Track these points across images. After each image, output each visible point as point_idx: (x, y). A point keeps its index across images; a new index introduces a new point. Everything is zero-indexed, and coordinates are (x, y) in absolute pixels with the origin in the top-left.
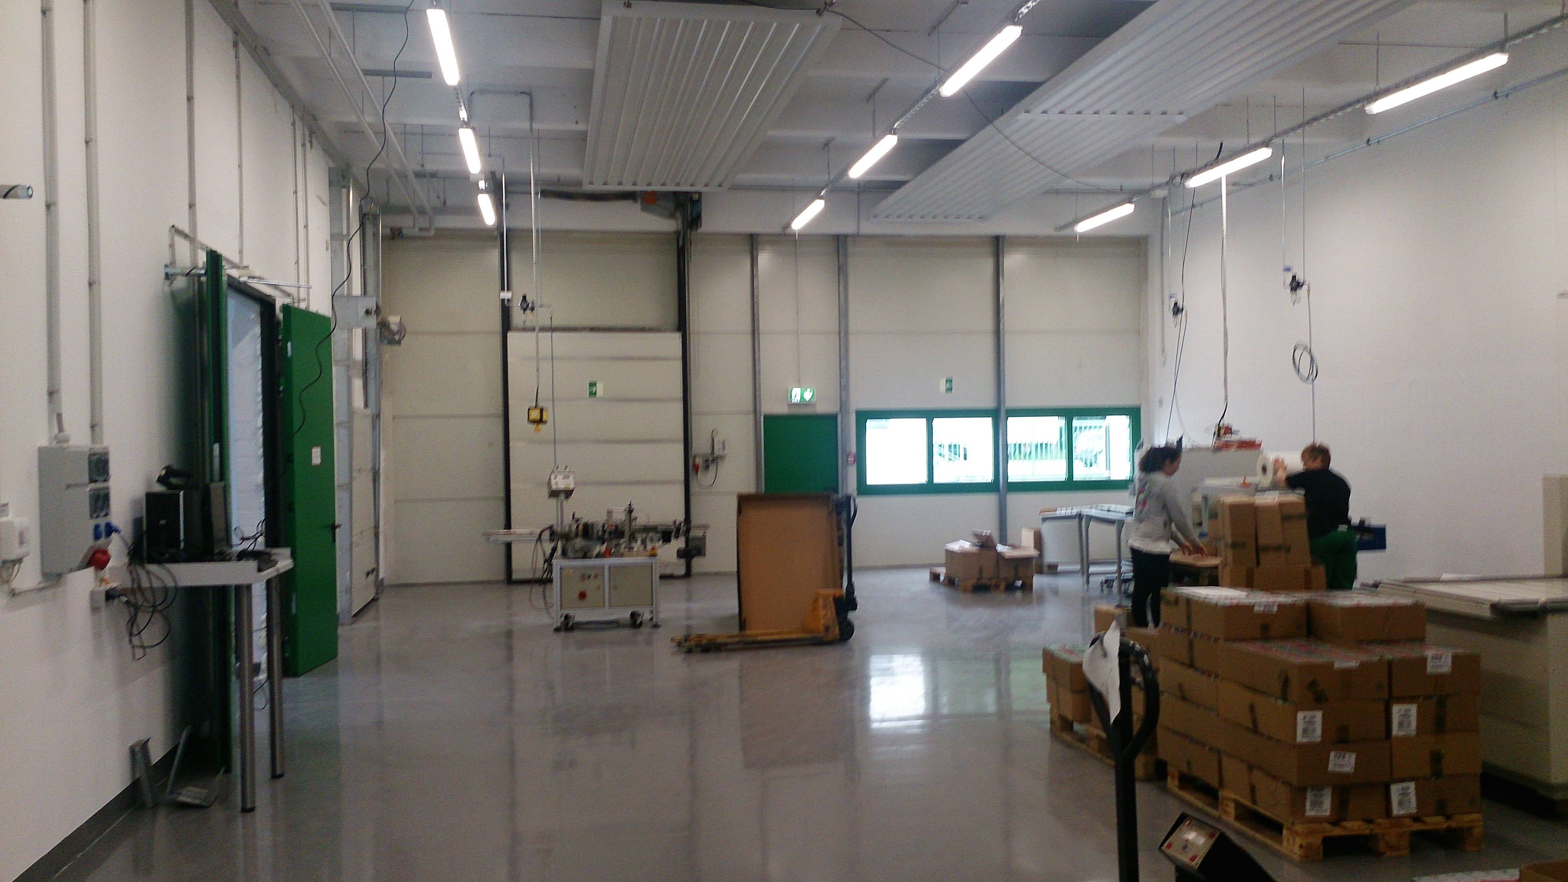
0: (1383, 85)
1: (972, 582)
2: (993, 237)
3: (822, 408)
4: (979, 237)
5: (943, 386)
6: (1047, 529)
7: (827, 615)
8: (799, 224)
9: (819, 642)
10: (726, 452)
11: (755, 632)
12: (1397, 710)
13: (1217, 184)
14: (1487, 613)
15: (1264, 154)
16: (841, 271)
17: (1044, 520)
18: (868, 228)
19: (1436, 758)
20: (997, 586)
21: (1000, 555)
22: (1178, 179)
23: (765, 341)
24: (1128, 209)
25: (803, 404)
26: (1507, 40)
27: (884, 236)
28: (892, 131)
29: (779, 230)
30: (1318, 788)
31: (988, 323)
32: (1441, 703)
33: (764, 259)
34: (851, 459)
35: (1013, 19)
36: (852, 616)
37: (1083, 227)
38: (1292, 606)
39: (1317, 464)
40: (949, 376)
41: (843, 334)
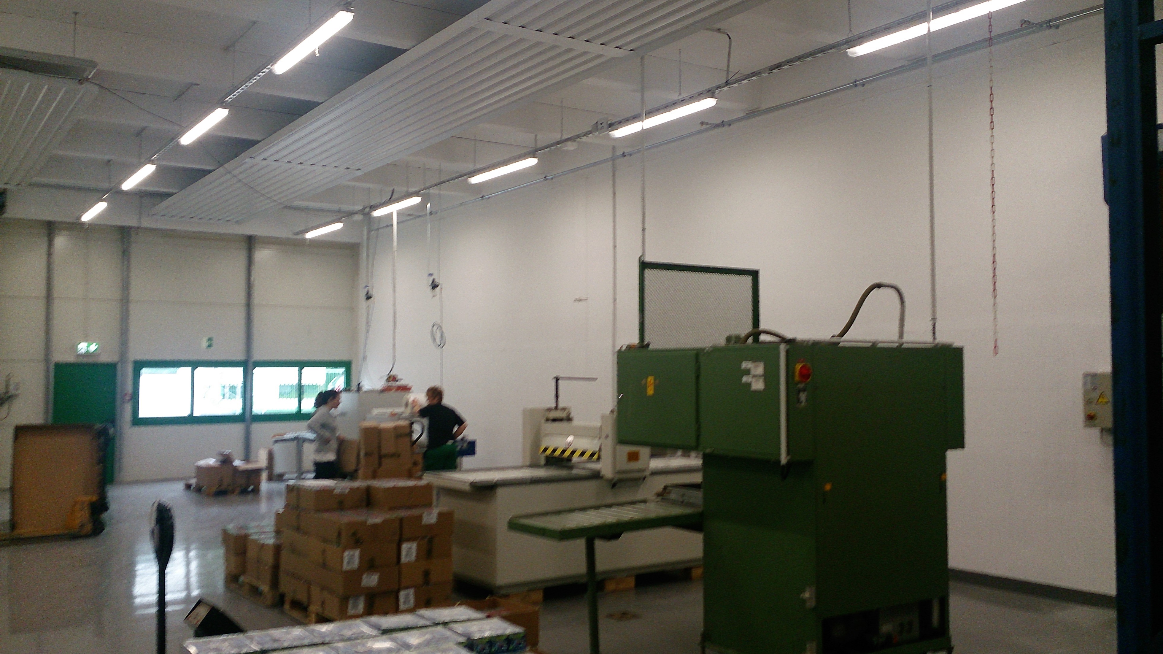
0: (479, 166)
1: (214, 489)
2: (246, 236)
3: (105, 358)
4: (236, 235)
5: (204, 343)
6: (277, 448)
7: (83, 515)
8: (87, 217)
9: (75, 536)
10: (19, 392)
11: (23, 531)
12: (405, 547)
13: (391, 214)
14: (467, 488)
15: (416, 200)
16: (125, 254)
17: (276, 442)
18: (147, 223)
19: (427, 574)
20: (233, 492)
21: (235, 469)
22: (367, 210)
23: (57, 306)
24: (338, 226)
25: (87, 354)
26: (537, 150)
27: (162, 230)
28: (152, 162)
29: (72, 220)
30: (357, 596)
31: (241, 298)
32: (431, 541)
33: (61, 242)
34: (128, 398)
35: (223, 105)
36: (105, 516)
37: (310, 235)
38: (358, 489)
39: (435, 401)
40: (210, 336)
41: (125, 302)
